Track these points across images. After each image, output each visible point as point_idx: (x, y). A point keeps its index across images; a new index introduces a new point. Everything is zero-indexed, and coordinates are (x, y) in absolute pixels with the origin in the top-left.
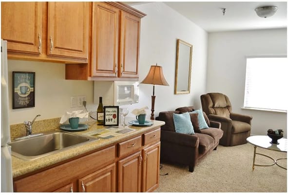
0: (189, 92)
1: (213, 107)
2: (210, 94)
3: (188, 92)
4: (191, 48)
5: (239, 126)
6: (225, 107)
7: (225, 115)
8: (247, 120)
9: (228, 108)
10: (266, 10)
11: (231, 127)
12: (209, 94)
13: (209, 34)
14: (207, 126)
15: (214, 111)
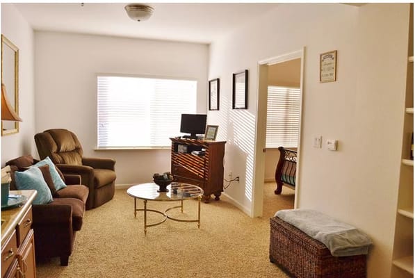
0: (18, 130)
1: (58, 152)
2: (50, 132)
3: (16, 130)
4: (16, 54)
5: (102, 175)
6: (73, 151)
7: (77, 163)
8: (109, 165)
9: (78, 152)
10: (139, 10)
11: (93, 179)
12: (47, 131)
13: (36, 32)
14: (64, 184)
15: (61, 159)
